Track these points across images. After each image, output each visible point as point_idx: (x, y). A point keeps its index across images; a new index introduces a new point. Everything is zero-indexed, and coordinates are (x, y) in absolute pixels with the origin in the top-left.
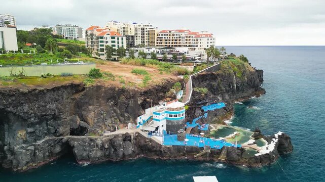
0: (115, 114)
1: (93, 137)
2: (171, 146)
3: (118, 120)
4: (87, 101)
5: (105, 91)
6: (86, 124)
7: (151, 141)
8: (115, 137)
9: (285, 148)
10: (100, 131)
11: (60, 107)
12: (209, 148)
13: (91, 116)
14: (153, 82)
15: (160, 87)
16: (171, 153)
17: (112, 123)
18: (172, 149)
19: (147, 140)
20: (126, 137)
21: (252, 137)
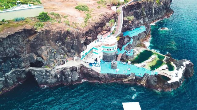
0: (63, 52)
1: (48, 69)
2: (107, 74)
3: (66, 55)
4: (39, 43)
5: (53, 34)
6: (42, 59)
7: (92, 70)
8: (64, 69)
9: (190, 73)
10: (53, 65)
11: (18, 49)
12: (134, 75)
13: (44, 54)
14: (92, 20)
15: (99, 24)
16: (106, 79)
17: (61, 58)
18: (107, 76)
19: (89, 70)
20: (73, 69)
21: (165, 61)
